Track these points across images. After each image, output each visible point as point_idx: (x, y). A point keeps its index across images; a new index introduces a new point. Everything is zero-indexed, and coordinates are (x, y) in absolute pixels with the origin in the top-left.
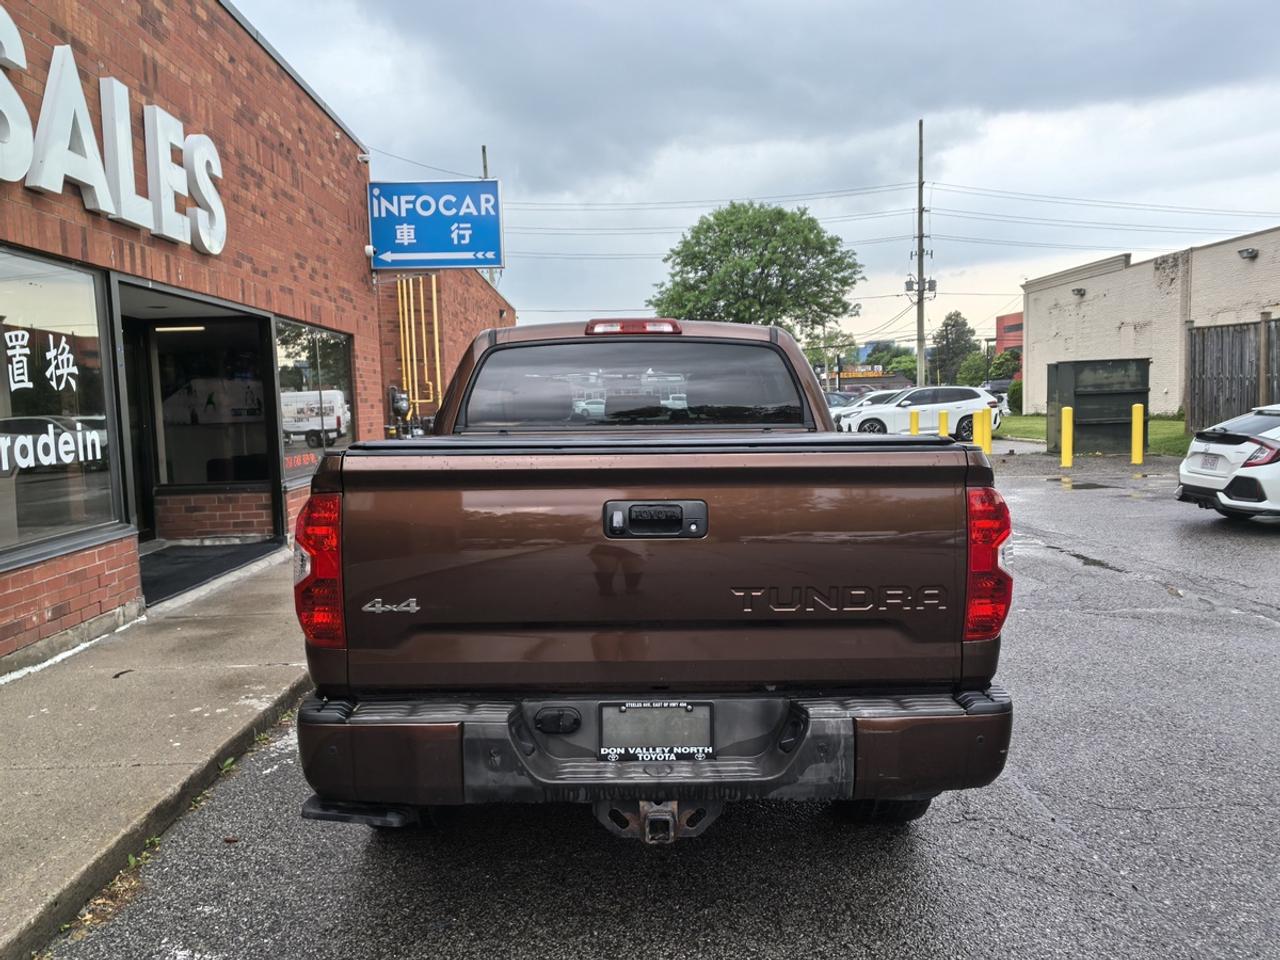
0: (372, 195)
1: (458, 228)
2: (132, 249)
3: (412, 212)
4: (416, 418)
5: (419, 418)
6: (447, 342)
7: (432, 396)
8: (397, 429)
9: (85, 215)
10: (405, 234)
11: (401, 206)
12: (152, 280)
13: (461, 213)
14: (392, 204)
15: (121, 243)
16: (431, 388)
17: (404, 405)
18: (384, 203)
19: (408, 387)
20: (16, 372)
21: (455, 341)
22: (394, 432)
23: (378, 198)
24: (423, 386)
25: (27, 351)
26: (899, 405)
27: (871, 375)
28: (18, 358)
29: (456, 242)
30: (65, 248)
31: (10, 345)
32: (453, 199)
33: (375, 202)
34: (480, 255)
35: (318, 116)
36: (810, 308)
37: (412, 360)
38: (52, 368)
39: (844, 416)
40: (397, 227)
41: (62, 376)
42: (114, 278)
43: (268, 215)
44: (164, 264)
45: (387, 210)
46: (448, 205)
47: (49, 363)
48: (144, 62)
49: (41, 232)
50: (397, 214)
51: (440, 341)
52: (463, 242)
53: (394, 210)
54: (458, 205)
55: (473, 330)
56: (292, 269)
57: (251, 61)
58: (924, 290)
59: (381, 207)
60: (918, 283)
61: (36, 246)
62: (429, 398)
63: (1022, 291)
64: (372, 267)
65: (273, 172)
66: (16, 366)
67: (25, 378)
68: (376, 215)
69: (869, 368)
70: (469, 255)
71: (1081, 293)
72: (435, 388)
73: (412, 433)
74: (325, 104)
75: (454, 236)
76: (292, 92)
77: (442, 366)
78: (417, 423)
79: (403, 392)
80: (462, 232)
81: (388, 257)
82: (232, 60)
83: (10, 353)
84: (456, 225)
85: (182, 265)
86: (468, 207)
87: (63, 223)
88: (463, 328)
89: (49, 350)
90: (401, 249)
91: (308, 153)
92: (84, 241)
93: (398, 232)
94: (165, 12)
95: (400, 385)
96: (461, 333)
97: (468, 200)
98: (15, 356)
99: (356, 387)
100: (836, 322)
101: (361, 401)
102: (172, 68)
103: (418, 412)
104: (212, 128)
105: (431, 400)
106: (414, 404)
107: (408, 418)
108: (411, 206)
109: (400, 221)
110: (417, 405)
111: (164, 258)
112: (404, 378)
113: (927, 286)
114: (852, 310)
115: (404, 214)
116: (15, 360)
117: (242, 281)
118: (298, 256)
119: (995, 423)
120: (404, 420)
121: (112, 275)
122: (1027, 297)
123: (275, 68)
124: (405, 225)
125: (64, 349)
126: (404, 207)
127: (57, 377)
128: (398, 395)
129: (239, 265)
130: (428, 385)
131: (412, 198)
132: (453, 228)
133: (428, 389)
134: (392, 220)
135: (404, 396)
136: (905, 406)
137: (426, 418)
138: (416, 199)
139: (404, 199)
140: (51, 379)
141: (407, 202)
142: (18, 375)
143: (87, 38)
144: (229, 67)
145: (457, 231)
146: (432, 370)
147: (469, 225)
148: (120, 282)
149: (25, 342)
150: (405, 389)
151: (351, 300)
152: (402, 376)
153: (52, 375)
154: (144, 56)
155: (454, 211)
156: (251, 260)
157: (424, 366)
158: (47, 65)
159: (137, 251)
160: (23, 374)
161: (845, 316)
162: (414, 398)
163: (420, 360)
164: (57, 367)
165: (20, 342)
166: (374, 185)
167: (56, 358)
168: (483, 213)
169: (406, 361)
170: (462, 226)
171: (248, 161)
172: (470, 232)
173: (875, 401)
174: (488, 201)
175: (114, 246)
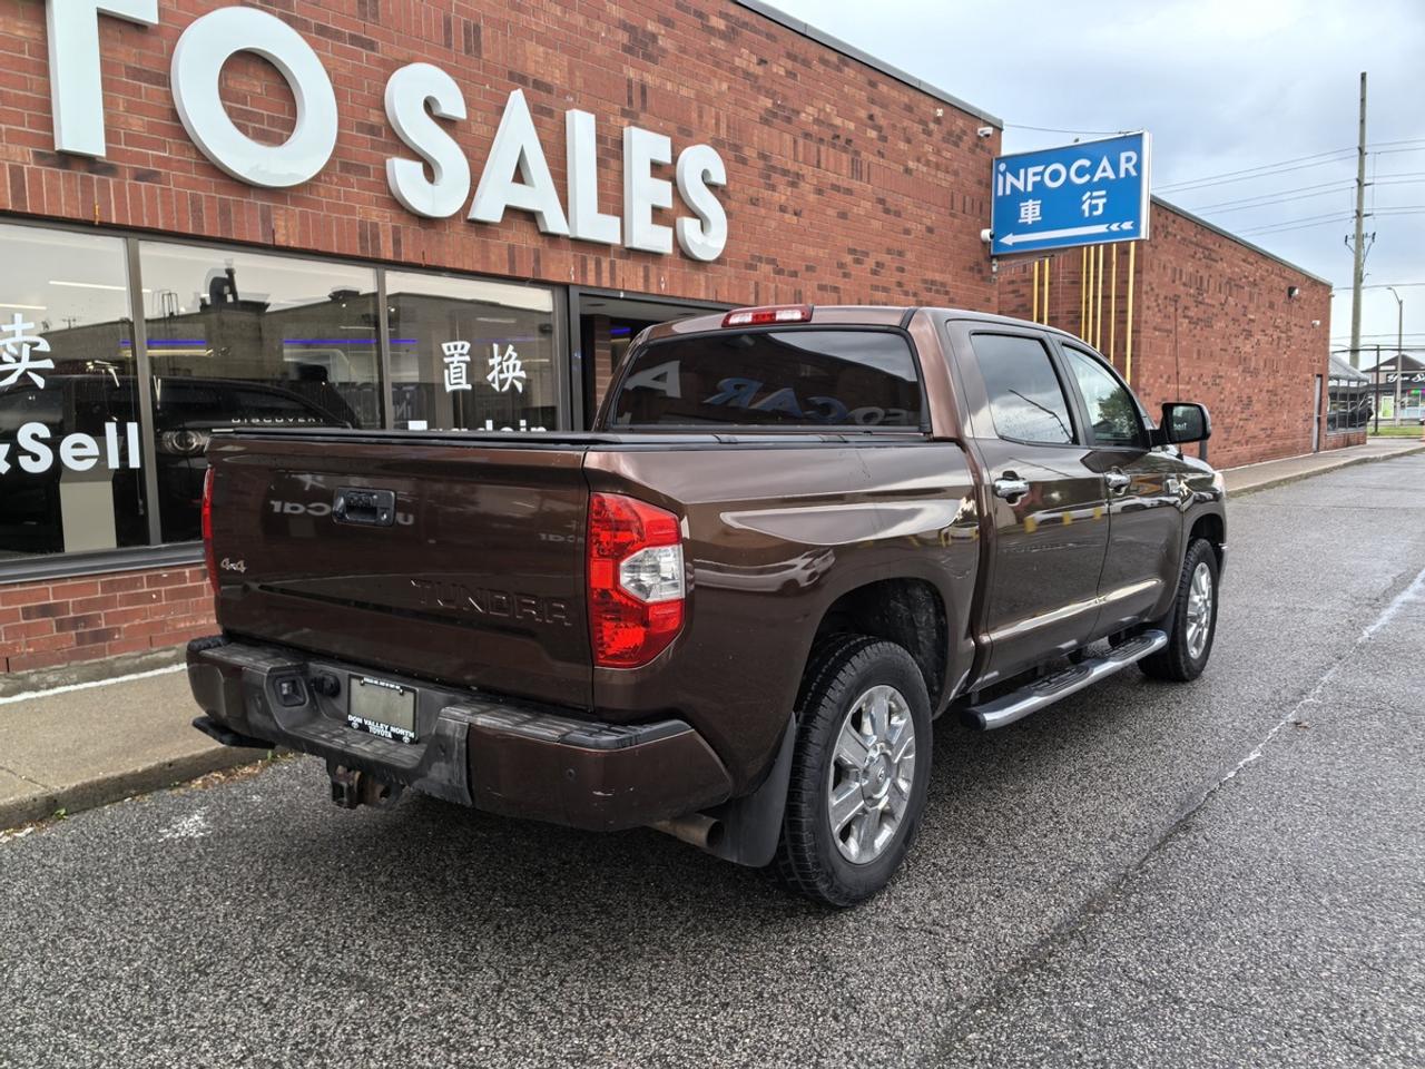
0: (998, 171)
1: (1091, 198)
2: (598, 264)
3: (1039, 186)
6: (1147, 332)
9: (540, 238)
10: (1030, 211)
11: (1028, 179)
12: (623, 291)
13: (1096, 179)
14: (1018, 179)
15: (584, 260)
18: (1010, 178)
20: (453, 376)
23: (1004, 174)
25: (468, 358)
28: (456, 364)
29: (1087, 214)
30: (512, 267)
31: (447, 353)
32: (1087, 163)
33: (1001, 178)
34: (1114, 227)
35: (905, 97)
38: (495, 373)
40: (1022, 204)
41: (506, 379)
42: (574, 293)
43: (805, 213)
44: (641, 274)
45: (1013, 186)
46: (1080, 172)
47: (493, 368)
48: (630, 86)
49: (486, 258)
50: (1022, 189)
51: (1136, 332)
52: (1095, 213)
53: (1020, 185)
54: (1092, 170)
55: (1214, 315)
56: (841, 265)
57: (791, 56)
59: (1005, 184)
61: (479, 268)
64: (992, 252)
65: (819, 167)
66: (452, 371)
67: (464, 381)
68: (1000, 193)
70: (1102, 229)
74: (920, 82)
75: (1086, 207)
76: (860, 78)
77: (1134, 362)
80: (1094, 202)
81: (1009, 240)
82: (762, 62)
83: (446, 360)
84: (1088, 194)
85: (666, 273)
86: (1105, 171)
87: (511, 248)
88: (1191, 314)
89: (492, 357)
90: (1026, 229)
91: (883, 139)
92: (537, 260)
93: (1023, 209)
94: (663, 32)
96: (1186, 320)
97: (1105, 162)
98: (452, 363)
102: (669, 86)
104: (723, 134)
108: (1038, 178)
109: (1025, 196)
111: (641, 270)
115: (1030, 189)
116: (452, 366)
117: (757, 284)
118: (852, 251)
121: (571, 290)
123: (833, 58)
124: (1031, 201)
125: (510, 357)
126: (1031, 179)
127: (500, 381)
129: (753, 267)
131: (1040, 168)
132: (1084, 198)
134: (1018, 196)
138: (1045, 169)
139: (1031, 170)
140: (493, 381)
141: (1035, 174)
142: (455, 378)
143: (553, 77)
144: (759, 70)
145: (1089, 201)
147: (1103, 193)
148: (581, 294)
149: (465, 351)
151: (947, 293)
153: (494, 379)
154: (630, 81)
155: (1087, 177)
156: (772, 261)
158: (501, 110)
159: (605, 265)
160: (461, 378)
164: (501, 371)
165: (459, 351)
166: (1001, 160)
167: (500, 364)
168: (1122, 175)
170: (1095, 194)
171: (777, 161)
172: (1104, 200)
174: (1128, 160)
175: (574, 263)
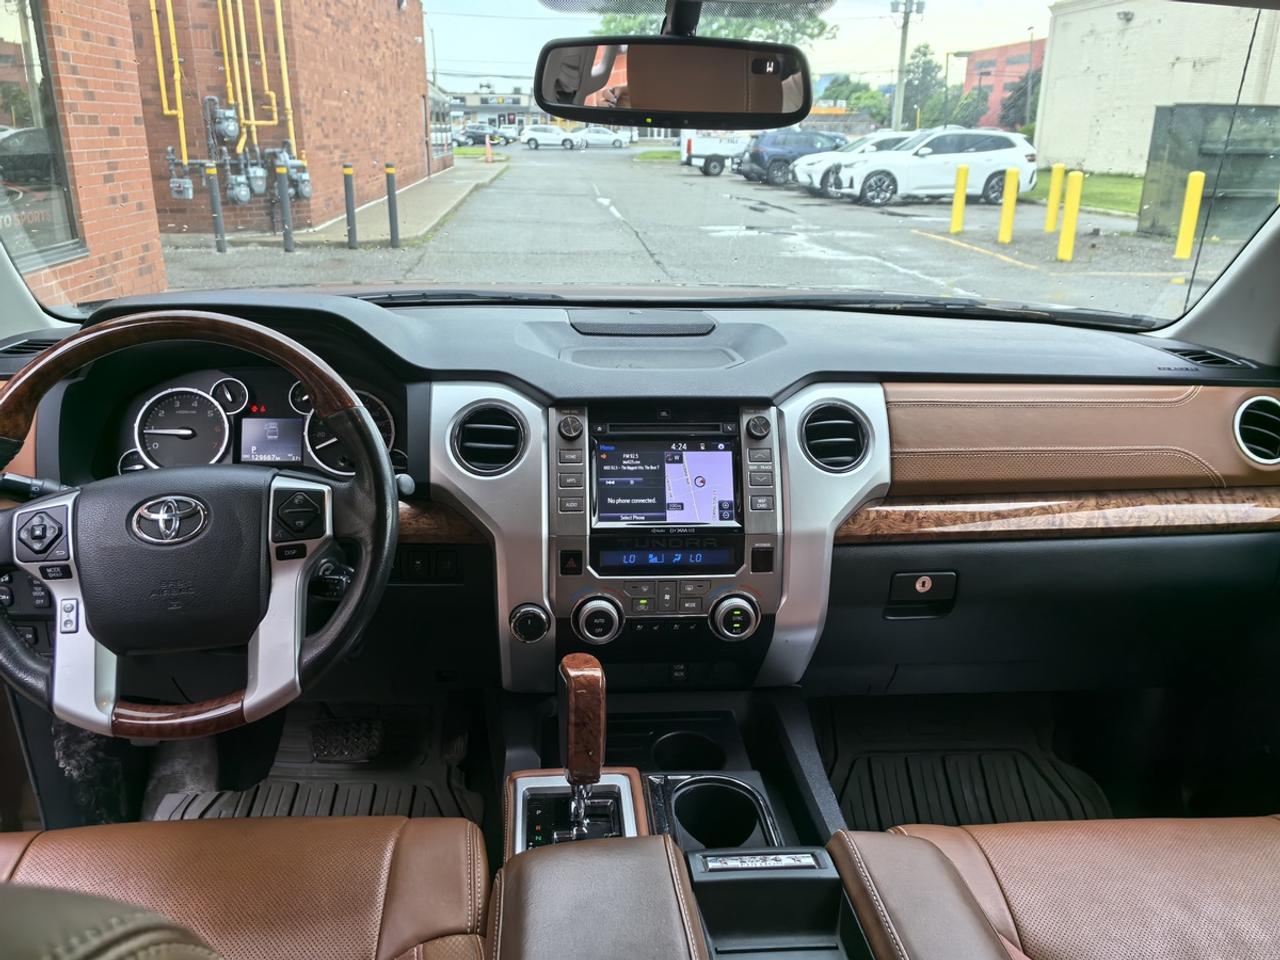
4: (252, 150)
5: (257, 149)
6: (298, 30)
7: (275, 116)
8: (220, 167)
16: (274, 102)
17: (231, 127)
19: (236, 99)
21: (316, 31)
22: (214, 171)
24: (259, 97)
26: (916, 154)
27: (835, 111)
36: (781, 26)
37: (240, 55)
39: (846, 166)
51: (287, 27)
55: (350, 18)
58: (911, 11)
60: (905, 4)
62: (270, 118)
63: (1049, 14)
69: (831, 103)
71: (1128, 17)
72: (281, 103)
73: (247, 173)
77: (290, 67)
78: (255, 157)
79: (229, 107)
88: (332, 13)
95: (224, 95)
96: (329, 20)
99: (60, 93)
100: (811, 45)
101: (79, 120)
103: (255, 141)
105: (275, 122)
106: (249, 127)
107: (240, 149)
110: (254, 129)
112: (229, 84)
113: (914, 8)
114: (829, 32)
119: (1031, 182)
120: (232, 152)
122: (1054, 20)
128: (220, 112)
130: (268, 97)
133: (270, 104)
135: (230, 113)
136: (922, 156)
137: (269, 150)
146: (276, 73)
150: (232, 101)
152: (226, 81)
157: (260, 67)
161: (822, 38)
162: (247, 117)
163: (254, 56)
169: (230, 55)
173: (881, 146)
